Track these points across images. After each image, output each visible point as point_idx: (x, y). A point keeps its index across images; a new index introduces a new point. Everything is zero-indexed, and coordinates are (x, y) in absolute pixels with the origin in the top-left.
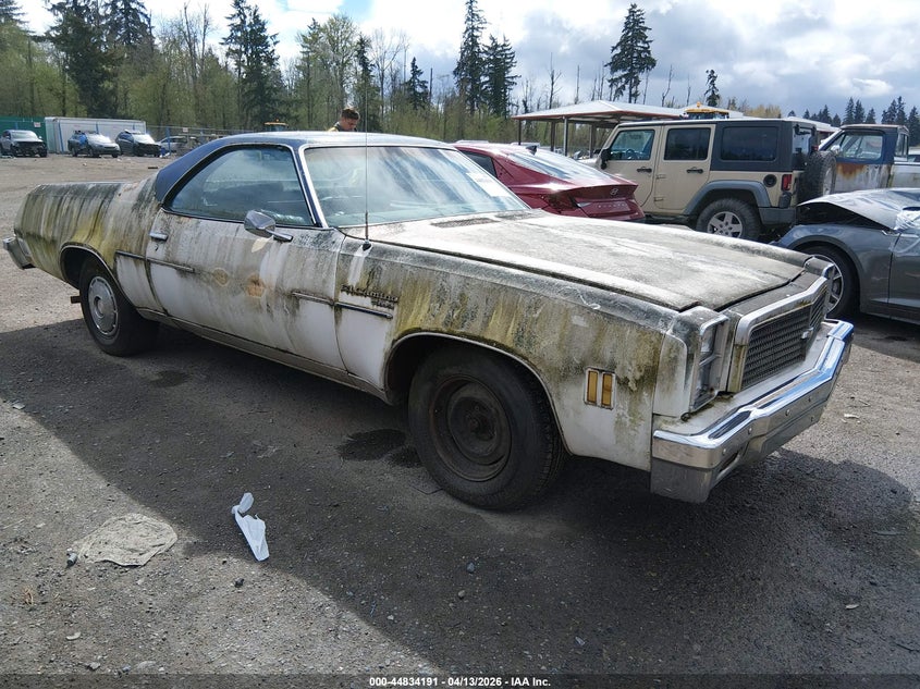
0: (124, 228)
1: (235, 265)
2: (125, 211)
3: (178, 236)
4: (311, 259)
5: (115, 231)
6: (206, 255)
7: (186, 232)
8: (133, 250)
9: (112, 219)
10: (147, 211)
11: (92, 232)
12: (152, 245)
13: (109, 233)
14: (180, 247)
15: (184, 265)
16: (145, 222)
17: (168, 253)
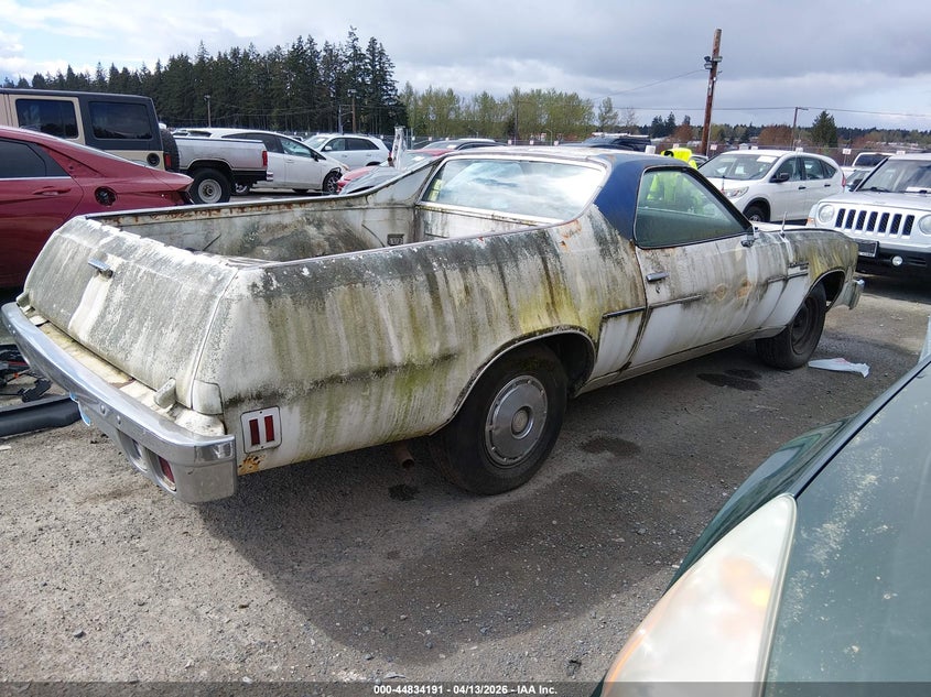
0: (604, 283)
1: (731, 277)
2: (593, 262)
3: (674, 269)
4: (770, 253)
5: (592, 292)
6: (707, 277)
7: (680, 263)
8: (629, 305)
9: (579, 279)
10: (622, 254)
11: (552, 306)
12: (651, 289)
13: (583, 298)
14: (681, 280)
15: (691, 295)
16: (629, 268)
17: (672, 291)
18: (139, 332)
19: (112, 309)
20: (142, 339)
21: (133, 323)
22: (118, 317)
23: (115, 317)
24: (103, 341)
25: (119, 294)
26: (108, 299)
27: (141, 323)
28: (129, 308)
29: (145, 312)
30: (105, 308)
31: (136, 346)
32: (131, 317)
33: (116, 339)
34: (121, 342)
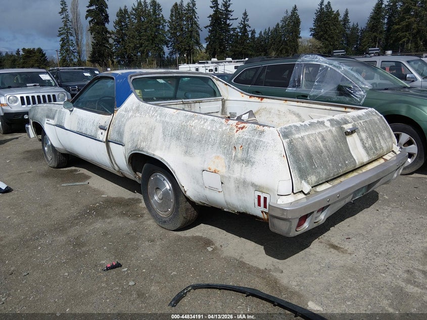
18: (379, 140)
19: (365, 142)
20: (382, 141)
21: (376, 139)
22: (370, 142)
23: (369, 143)
24: (374, 153)
25: (364, 135)
26: (361, 140)
27: (377, 137)
28: (371, 136)
29: (375, 133)
30: (363, 144)
31: (382, 144)
32: (374, 138)
33: (376, 148)
34: (378, 148)
